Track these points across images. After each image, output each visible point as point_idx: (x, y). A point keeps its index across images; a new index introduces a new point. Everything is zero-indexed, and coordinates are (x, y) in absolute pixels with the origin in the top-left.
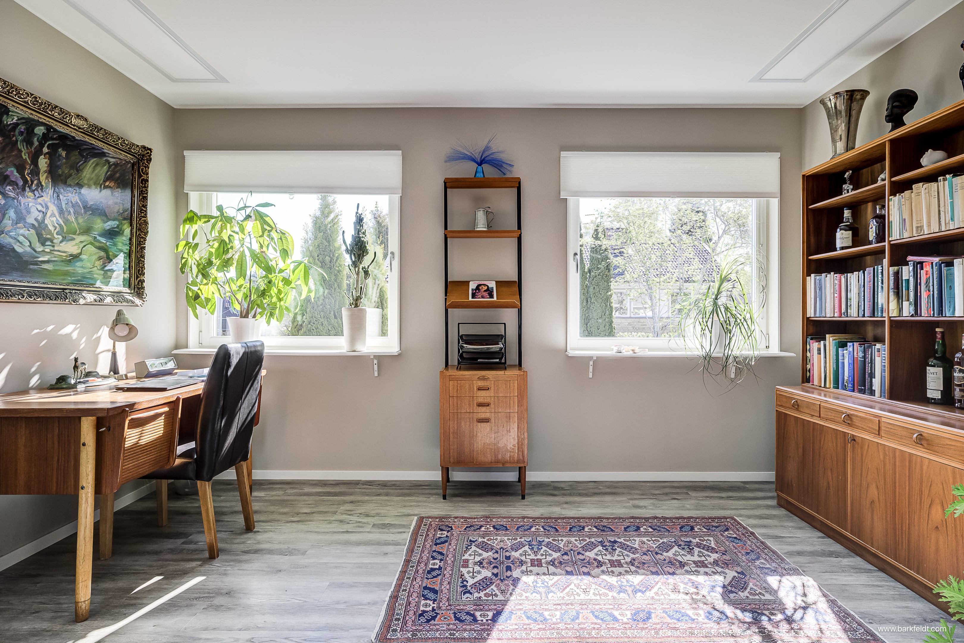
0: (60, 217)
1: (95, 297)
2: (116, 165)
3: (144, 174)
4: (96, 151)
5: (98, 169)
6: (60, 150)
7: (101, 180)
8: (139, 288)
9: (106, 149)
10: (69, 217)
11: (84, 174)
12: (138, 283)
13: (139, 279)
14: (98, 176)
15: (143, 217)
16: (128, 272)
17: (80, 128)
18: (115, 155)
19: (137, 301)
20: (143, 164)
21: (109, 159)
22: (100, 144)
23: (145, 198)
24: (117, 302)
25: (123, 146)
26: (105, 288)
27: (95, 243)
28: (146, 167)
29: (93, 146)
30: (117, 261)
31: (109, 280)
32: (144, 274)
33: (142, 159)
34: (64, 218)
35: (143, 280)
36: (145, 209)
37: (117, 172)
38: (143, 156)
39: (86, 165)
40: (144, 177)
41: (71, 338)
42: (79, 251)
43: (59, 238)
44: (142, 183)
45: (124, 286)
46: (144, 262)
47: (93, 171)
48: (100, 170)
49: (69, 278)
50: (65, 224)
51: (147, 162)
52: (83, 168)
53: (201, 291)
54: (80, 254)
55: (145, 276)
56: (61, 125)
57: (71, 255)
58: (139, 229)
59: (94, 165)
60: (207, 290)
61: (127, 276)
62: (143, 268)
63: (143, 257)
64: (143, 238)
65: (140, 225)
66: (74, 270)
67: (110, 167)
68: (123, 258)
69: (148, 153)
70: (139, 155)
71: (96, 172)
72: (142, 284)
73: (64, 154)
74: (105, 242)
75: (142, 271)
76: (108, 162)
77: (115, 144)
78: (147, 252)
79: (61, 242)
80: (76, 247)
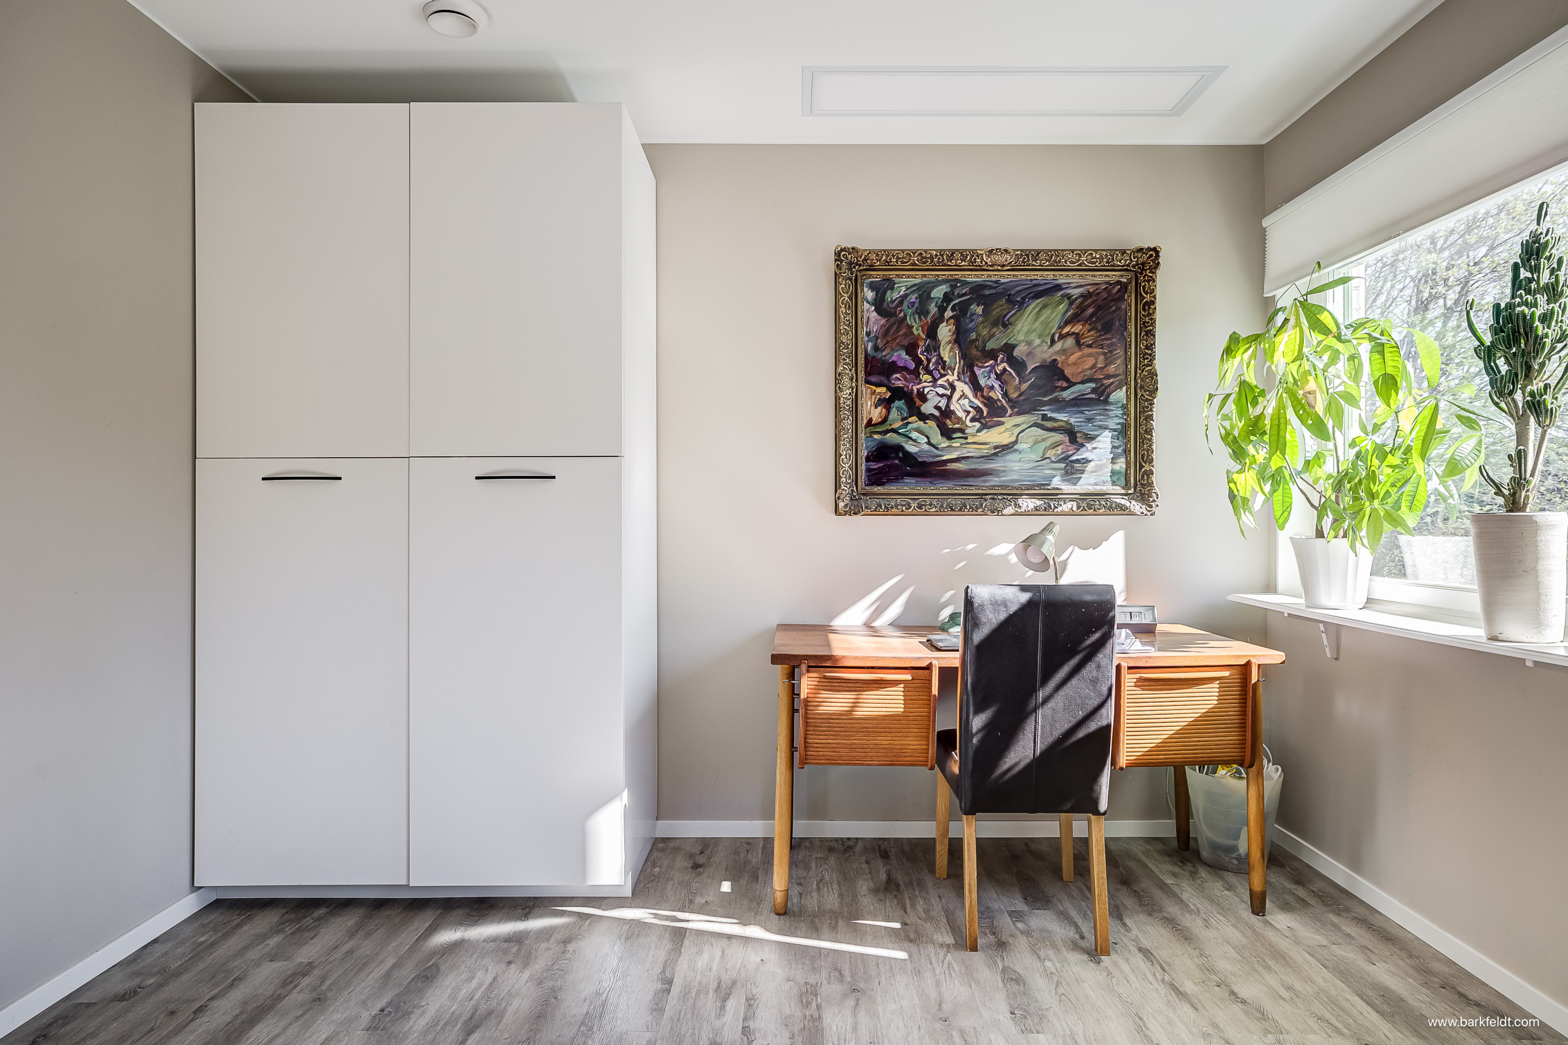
0: (976, 396)
1: (1039, 503)
2: (1085, 296)
3: (1146, 294)
4: (1041, 288)
5: (1046, 313)
6: (972, 307)
7: (1052, 328)
8: (1144, 485)
9: (1062, 279)
10: (992, 394)
11: (1018, 328)
12: (1143, 477)
13: (1143, 470)
14: (1046, 324)
15: (1147, 365)
16: (1123, 460)
17: (1003, 266)
18: (1082, 281)
19: (1136, 507)
20: (1144, 277)
21: (1069, 291)
22: (1050, 275)
23: (1151, 334)
24: (1084, 509)
25: (1094, 263)
26: (1067, 488)
27: (1044, 423)
28: (1149, 281)
29: (1034, 282)
30: (1094, 445)
31: (1078, 476)
32: (1152, 460)
33: (1143, 269)
34: (982, 396)
35: (1150, 470)
36: (1149, 352)
37: (1088, 306)
38: (1143, 264)
39: (1022, 314)
40: (1148, 298)
41: (1009, 561)
42: (1013, 439)
43: (975, 426)
44: (1144, 309)
45: (1114, 483)
46: (1150, 440)
47: (1036, 319)
48: (1051, 314)
49: (997, 479)
50: (985, 405)
51: (1151, 272)
52: (1016, 321)
53: (1235, 484)
54: (1016, 442)
55: (1154, 463)
56: (969, 273)
57: (996, 447)
58: (1142, 387)
59: (1037, 309)
60: (1243, 482)
61: (1121, 465)
62: (1150, 450)
63: (1149, 431)
64: (1147, 400)
65: (1142, 380)
66: (1004, 466)
67: (1071, 304)
68: (1109, 440)
69: (1151, 256)
70: (1134, 266)
71: (1042, 318)
72: (1148, 478)
73: (979, 310)
74: (1065, 419)
75: (1148, 455)
76: (1069, 297)
77: (1080, 265)
78: (1157, 424)
79: (979, 431)
80: (1007, 434)
